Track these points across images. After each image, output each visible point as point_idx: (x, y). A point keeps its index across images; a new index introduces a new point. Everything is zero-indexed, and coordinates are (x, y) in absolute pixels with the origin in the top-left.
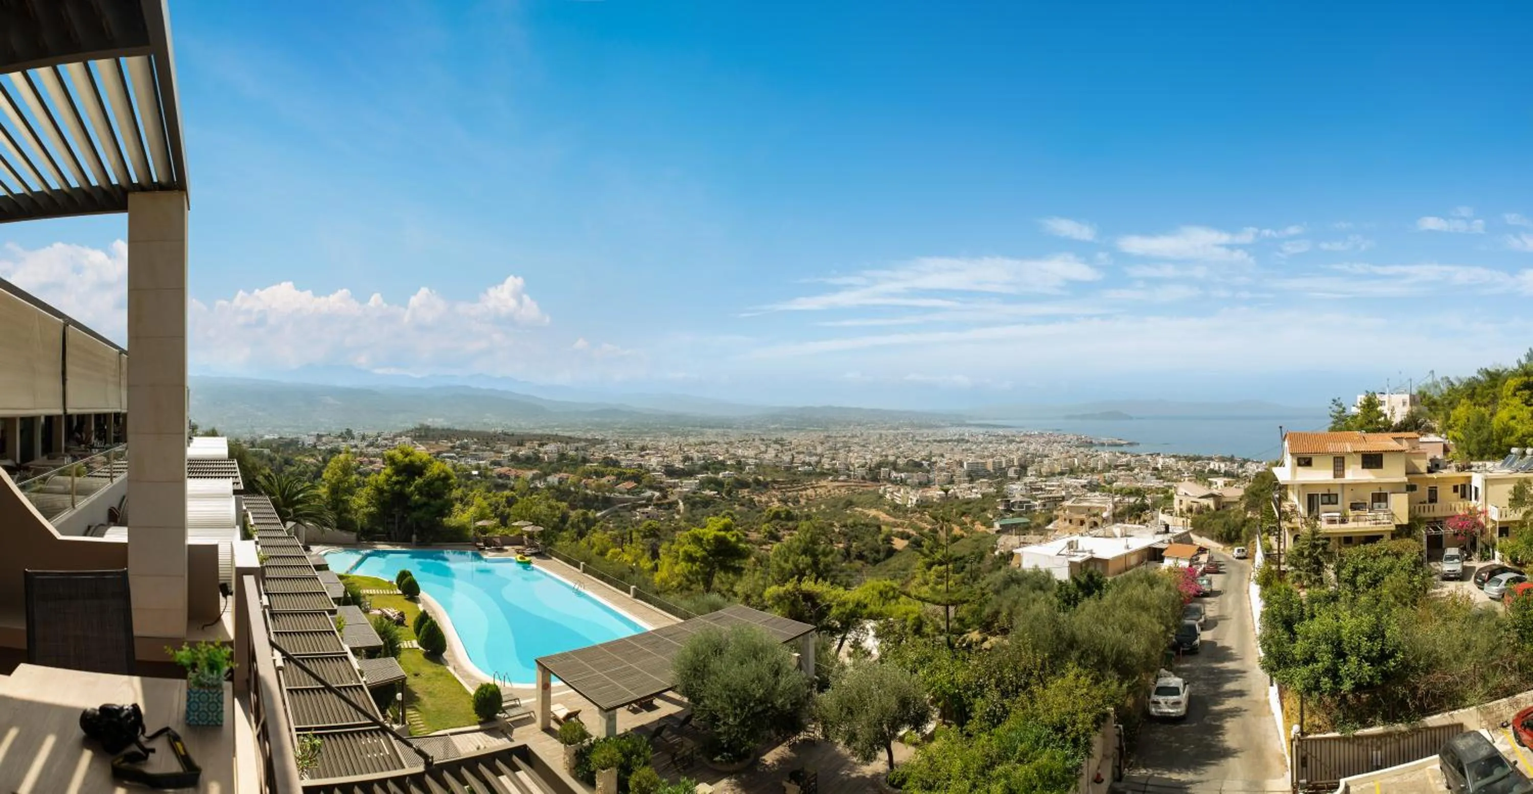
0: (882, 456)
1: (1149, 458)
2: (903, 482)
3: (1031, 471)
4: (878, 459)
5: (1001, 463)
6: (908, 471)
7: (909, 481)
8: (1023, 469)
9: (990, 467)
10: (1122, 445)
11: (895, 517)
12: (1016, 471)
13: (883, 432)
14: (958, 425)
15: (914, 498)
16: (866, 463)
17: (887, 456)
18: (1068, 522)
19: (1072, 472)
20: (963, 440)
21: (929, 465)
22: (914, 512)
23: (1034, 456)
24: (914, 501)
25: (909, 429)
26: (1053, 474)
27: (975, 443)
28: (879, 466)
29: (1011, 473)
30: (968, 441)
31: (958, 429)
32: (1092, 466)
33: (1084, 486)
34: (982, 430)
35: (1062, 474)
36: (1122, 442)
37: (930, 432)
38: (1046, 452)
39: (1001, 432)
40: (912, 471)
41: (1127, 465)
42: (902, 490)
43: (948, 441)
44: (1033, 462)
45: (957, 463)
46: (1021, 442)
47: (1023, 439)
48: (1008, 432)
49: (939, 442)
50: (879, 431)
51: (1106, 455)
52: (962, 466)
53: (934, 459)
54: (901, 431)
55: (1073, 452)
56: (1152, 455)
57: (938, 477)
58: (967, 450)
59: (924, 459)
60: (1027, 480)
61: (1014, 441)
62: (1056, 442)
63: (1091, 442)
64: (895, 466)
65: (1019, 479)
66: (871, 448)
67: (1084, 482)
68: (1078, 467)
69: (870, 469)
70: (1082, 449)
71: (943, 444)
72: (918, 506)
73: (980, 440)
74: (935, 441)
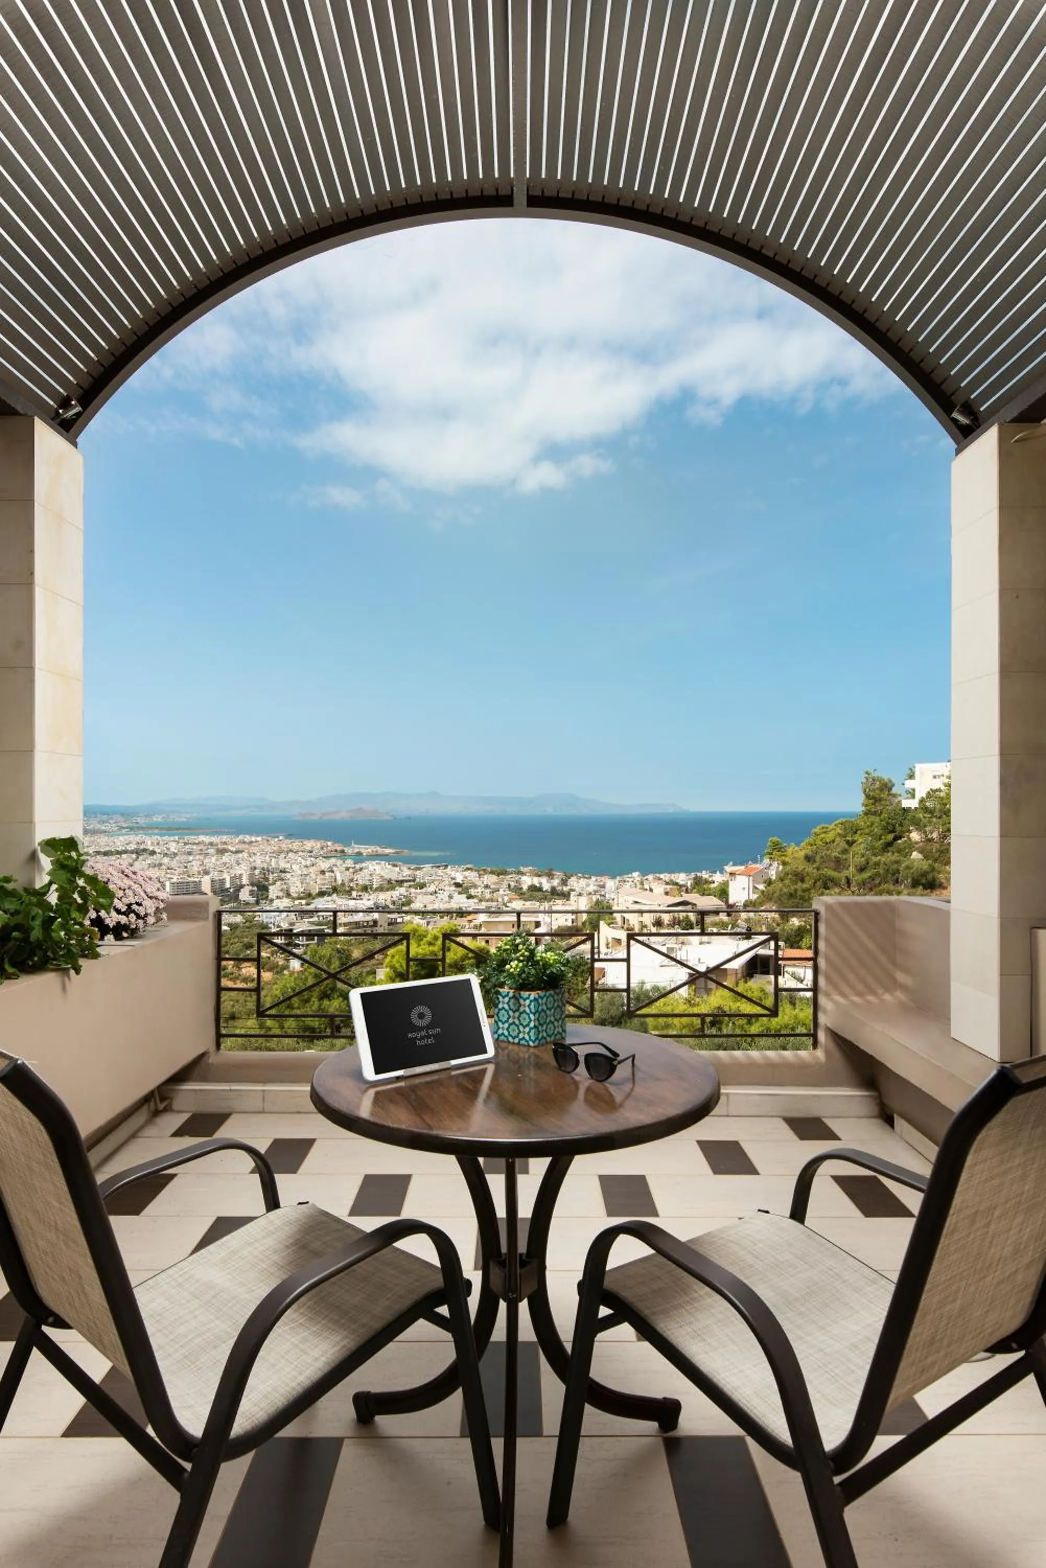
3: (275, 890)
5: (222, 882)
8: (261, 890)
9: (210, 889)
12: (252, 894)
19: (337, 891)
20: (145, 850)
23: (268, 872)
26: (312, 895)
27: (166, 855)
29: (246, 896)
30: (153, 853)
31: (132, 838)
32: (363, 882)
38: (283, 866)
43: (120, 853)
44: (272, 881)
47: (241, 847)
49: (106, 854)
55: (324, 864)
62: (291, 851)
68: (344, 884)
70: (336, 860)
73: (173, 849)
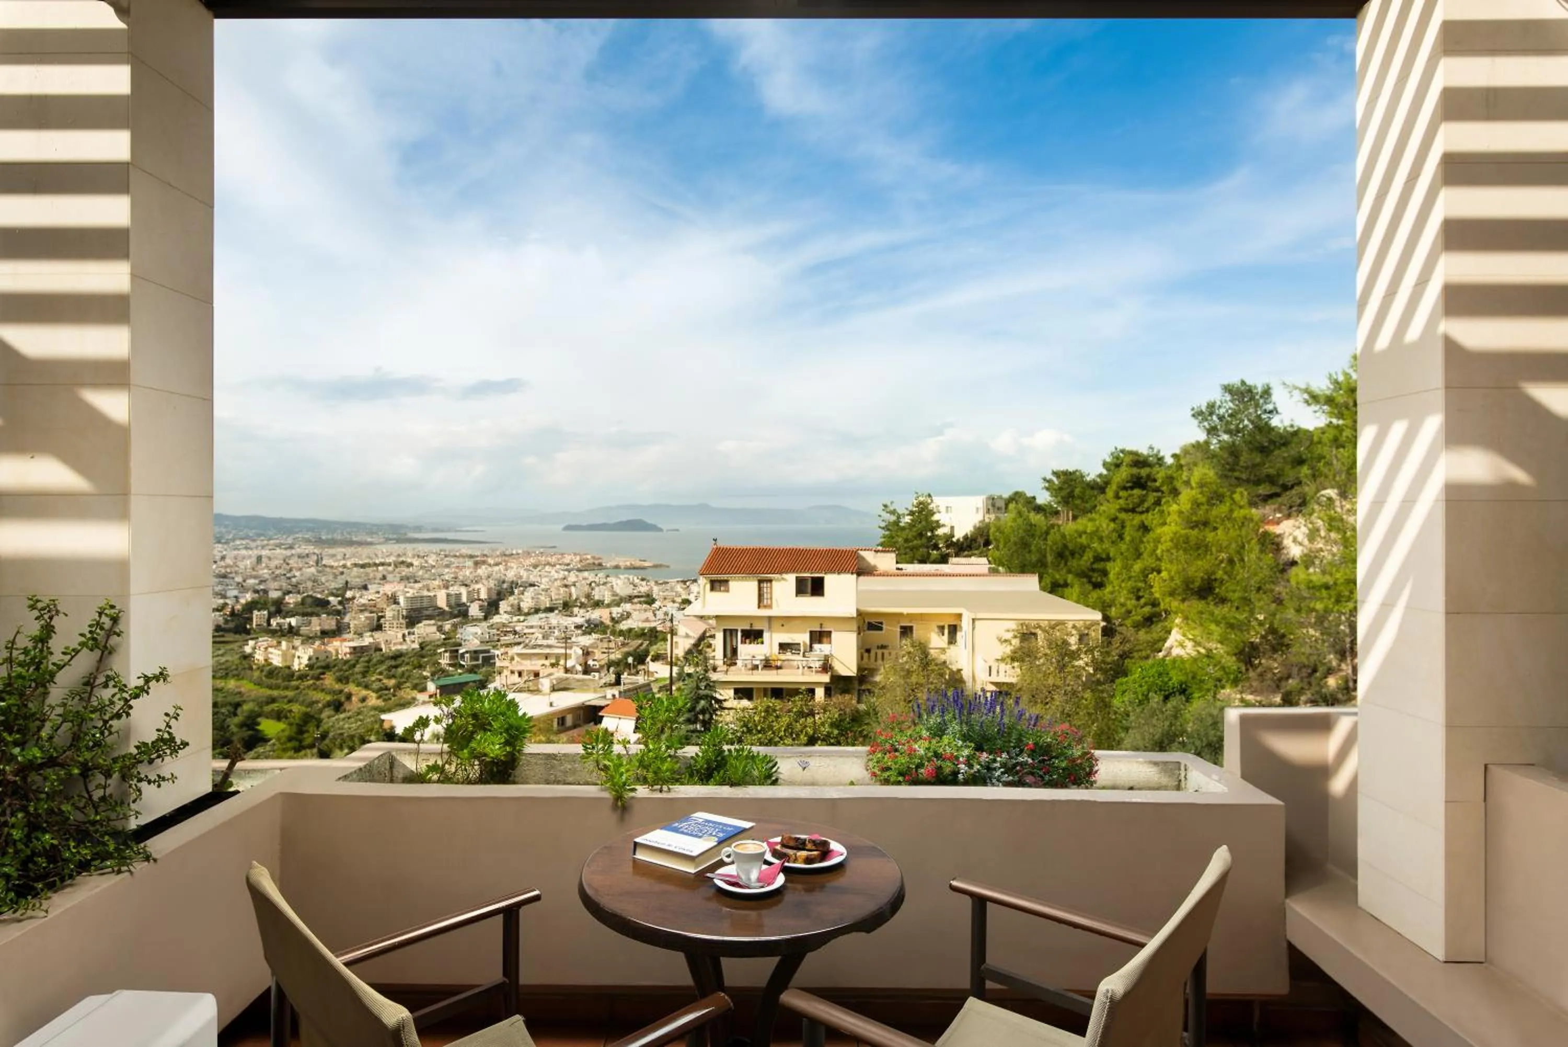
0: (256, 591)
1: (679, 588)
2: (292, 632)
3: (504, 606)
4: (249, 597)
5: (459, 596)
6: (304, 615)
7: (304, 630)
8: (491, 608)
9: (442, 603)
10: (644, 568)
11: (270, 687)
12: (481, 608)
13: (264, 553)
14: (398, 541)
15: (302, 657)
16: (226, 604)
17: (265, 592)
18: (517, 674)
19: (567, 607)
20: (403, 563)
21: (340, 603)
22: (303, 677)
23: (513, 585)
24: (305, 661)
25: (310, 549)
26: (537, 611)
27: (422, 568)
28: (251, 607)
29: (474, 610)
30: (410, 565)
31: (396, 546)
32: (597, 598)
33: (578, 627)
34: (436, 547)
35: (551, 610)
36: (646, 564)
37: (349, 551)
38: (532, 579)
39: (465, 550)
40: (311, 614)
41: (648, 596)
42: (284, 644)
43: (377, 565)
44: (512, 593)
45: (388, 598)
46: (497, 564)
47: (499, 560)
48: (476, 550)
49: (363, 566)
50: (256, 553)
51: (621, 584)
52: (396, 602)
53: (349, 594)
54: (297, 551)
55: (572, 578)
56: (684, 582)
57: (356, 620)
58: (408, 578)
59: (333, 595)
60: (496, 619)
61: (484, 562)
62: (548, 564)
63: (600, 565)
64: (279, 608)
65: (486, 618)
66: (239, 579)
67: (579, 620)
68: (576, 599)
69: (233, 613)
70: (586, 574)
71: (368, 570)
72: (310, 666)
73: (431, 562)
74: (356, 565)
